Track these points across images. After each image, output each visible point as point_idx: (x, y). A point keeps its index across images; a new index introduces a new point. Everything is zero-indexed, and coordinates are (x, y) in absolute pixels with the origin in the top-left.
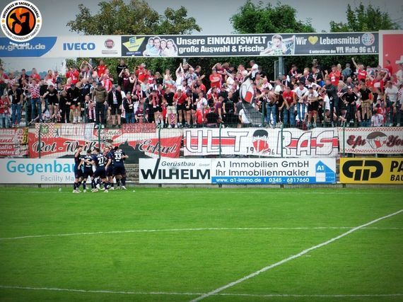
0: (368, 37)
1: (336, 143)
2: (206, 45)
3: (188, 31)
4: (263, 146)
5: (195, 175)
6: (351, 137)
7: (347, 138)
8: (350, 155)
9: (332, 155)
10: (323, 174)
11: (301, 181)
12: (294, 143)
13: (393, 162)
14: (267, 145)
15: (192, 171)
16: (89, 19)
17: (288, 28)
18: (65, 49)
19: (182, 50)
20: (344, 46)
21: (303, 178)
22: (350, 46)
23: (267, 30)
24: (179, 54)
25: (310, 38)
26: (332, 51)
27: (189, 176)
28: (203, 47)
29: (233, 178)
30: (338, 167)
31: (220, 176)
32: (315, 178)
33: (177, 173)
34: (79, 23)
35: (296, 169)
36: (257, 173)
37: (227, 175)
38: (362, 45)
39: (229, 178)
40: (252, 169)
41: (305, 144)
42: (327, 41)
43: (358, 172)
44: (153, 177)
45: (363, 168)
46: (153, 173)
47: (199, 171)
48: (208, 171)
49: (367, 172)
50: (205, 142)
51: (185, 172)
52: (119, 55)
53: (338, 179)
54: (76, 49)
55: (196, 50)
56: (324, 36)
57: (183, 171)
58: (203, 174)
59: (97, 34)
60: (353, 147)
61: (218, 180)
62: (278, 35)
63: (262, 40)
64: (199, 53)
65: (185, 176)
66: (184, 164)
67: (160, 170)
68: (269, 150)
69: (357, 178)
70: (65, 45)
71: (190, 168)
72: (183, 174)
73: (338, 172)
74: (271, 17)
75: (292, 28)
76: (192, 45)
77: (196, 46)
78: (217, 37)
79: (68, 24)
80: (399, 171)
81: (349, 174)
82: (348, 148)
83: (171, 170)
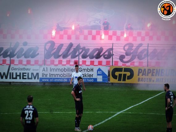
5: (30, 77)
10: (101, 77)
11: (89, 81)
13: (139, 69)
15: (28, 74)
21: (90, 79)
27: (26, 77)
29: (51, 78)
30: (109, 72)
31: (45, 77)
32: (96, 79)
33: (20, 76)
36: (65, 76)
37: (48, 77)
39: (49, 79)
40: (62, 73)
43: (120, 75)
44: (6, 78)
45: (123, 73)
46: (6, 74)
47: (32, 74)
48: (38, 74)
49: (125, 75)
51: (24, 75)
53: (109, 80)
57: (23, 73)
58: (35, 76)
61: (43, 80)
65: (24, 77)
66: (24, 69)
67: (10, 73)
71: (27, 72)
72: (23, 76)
73: (109, 75)
80: (142, 75)
81: (115, 77)
83: (16, 73)
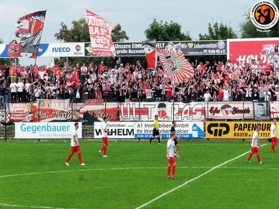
0: (221, 43)
1: (203, 112)
2: (132, 49)
3: (121, 40)
4: (163, 114)
5: (125, 133)
6: (212, 108)
7: (209, 109)
8: (211, 120)
9: (201, 119)
10: (197, 132)
11: (184, 136)
12: (180, 112)
13: (235, 124)
14: (166, 113)
15: (123, 130)
16: (67, 32)
17: (177, 37)
18: (53, 51)
19: (118, 52)
20: (208, 49)
21: (185, 135)
22: (211, 49)
23: (165, 39)
24: (117, 55)
25: (189, 44)
26: (201, 53)
27: (122, 133)
28: (130, 50)
29: (146, 134)
30: (205, 128)
31: (140, 133)
32: (192, 135)
33: (115, 132)
34: (61, 35)
35: (182, 129)
37: (143, 133)
38: (217, 48)
39: (144, 135)
41: (186, 112)
42: (198, 46)
43: (216, 131)
45: (219, 128)
47: (127, 130)
48: (133, 130)
49: (221, 131)
50: (131, 111)
51: (120, 131)
52: (83, 55)
53: (205, 135)
54: (59, 51)
55: (126, 52)
56: (196, 43)
57: (118, 130)
58: (130, 132)
59: (72, 42)
60: (213, 115)
61: (138, 136)
62: (171, 42)
63: (162, 46)
64: (128, 54)
65: (120, 133)
66: (119, 125)
68: (167, 117)
69: (215, 135)
70: (53, 48)
71: (122, 128)
72: (119, 132)
73: (205, 131)
74: (167, 31)
75: (179, 37)
76: (124, 49)
77: (126, 49)
78: (138, 43)
79: (55, 36)
80: (238, 130)
81: (211, 132)
82: (210, 115)
83: (112, 130)
